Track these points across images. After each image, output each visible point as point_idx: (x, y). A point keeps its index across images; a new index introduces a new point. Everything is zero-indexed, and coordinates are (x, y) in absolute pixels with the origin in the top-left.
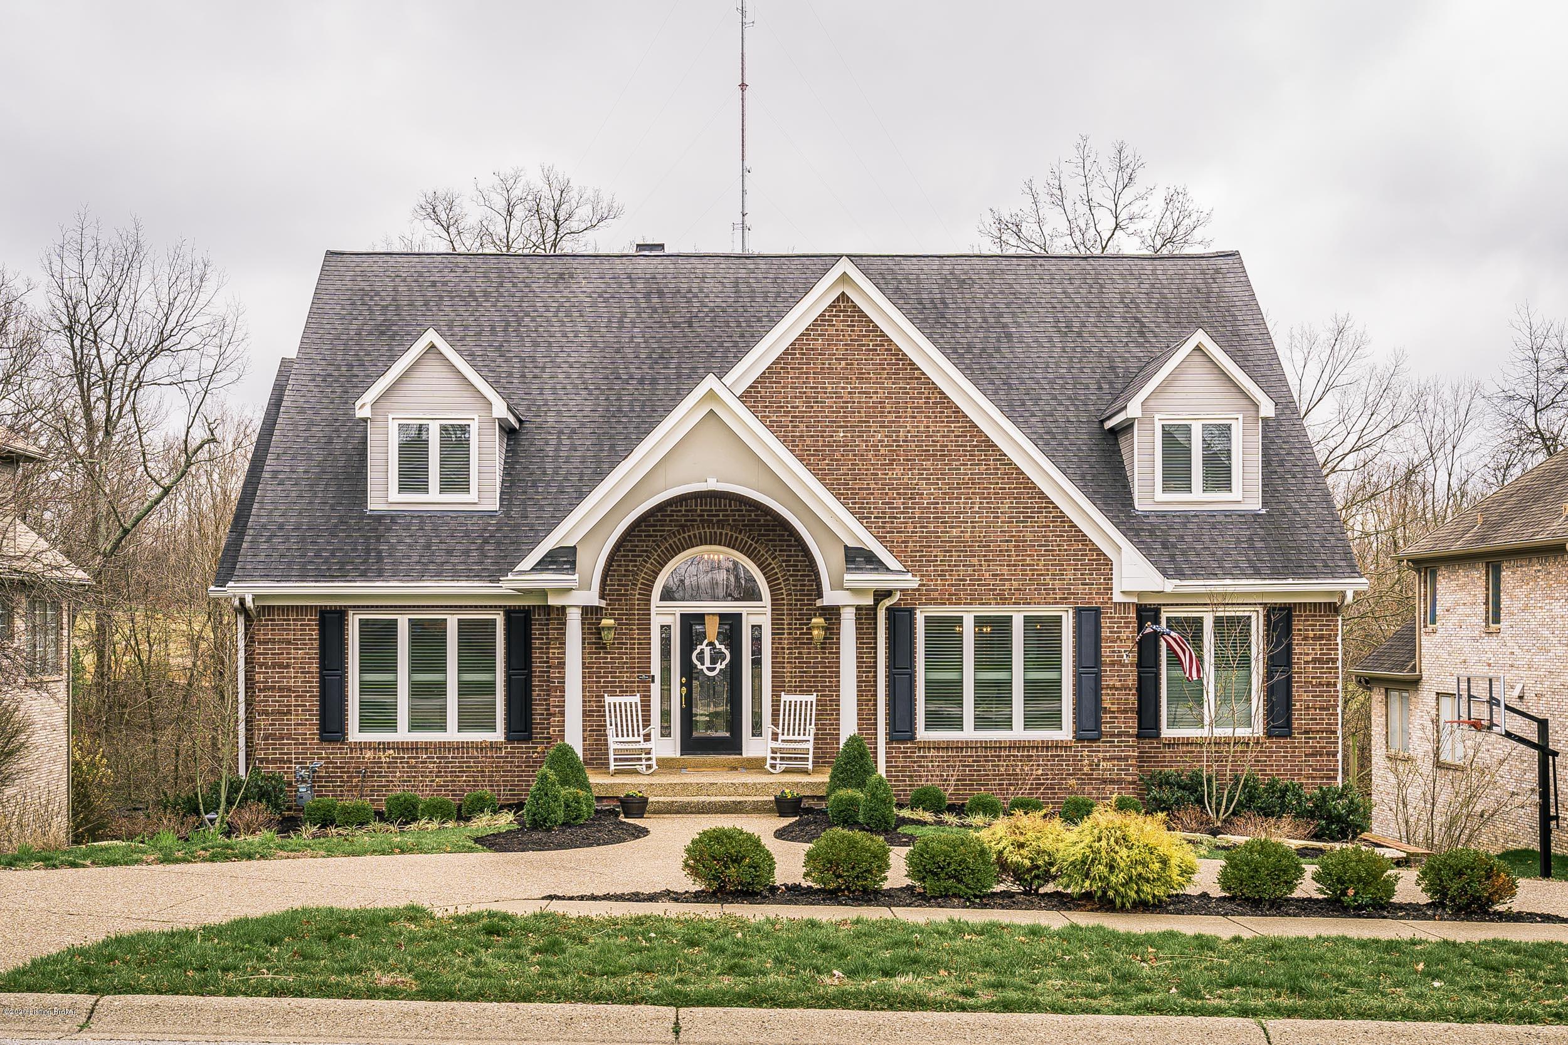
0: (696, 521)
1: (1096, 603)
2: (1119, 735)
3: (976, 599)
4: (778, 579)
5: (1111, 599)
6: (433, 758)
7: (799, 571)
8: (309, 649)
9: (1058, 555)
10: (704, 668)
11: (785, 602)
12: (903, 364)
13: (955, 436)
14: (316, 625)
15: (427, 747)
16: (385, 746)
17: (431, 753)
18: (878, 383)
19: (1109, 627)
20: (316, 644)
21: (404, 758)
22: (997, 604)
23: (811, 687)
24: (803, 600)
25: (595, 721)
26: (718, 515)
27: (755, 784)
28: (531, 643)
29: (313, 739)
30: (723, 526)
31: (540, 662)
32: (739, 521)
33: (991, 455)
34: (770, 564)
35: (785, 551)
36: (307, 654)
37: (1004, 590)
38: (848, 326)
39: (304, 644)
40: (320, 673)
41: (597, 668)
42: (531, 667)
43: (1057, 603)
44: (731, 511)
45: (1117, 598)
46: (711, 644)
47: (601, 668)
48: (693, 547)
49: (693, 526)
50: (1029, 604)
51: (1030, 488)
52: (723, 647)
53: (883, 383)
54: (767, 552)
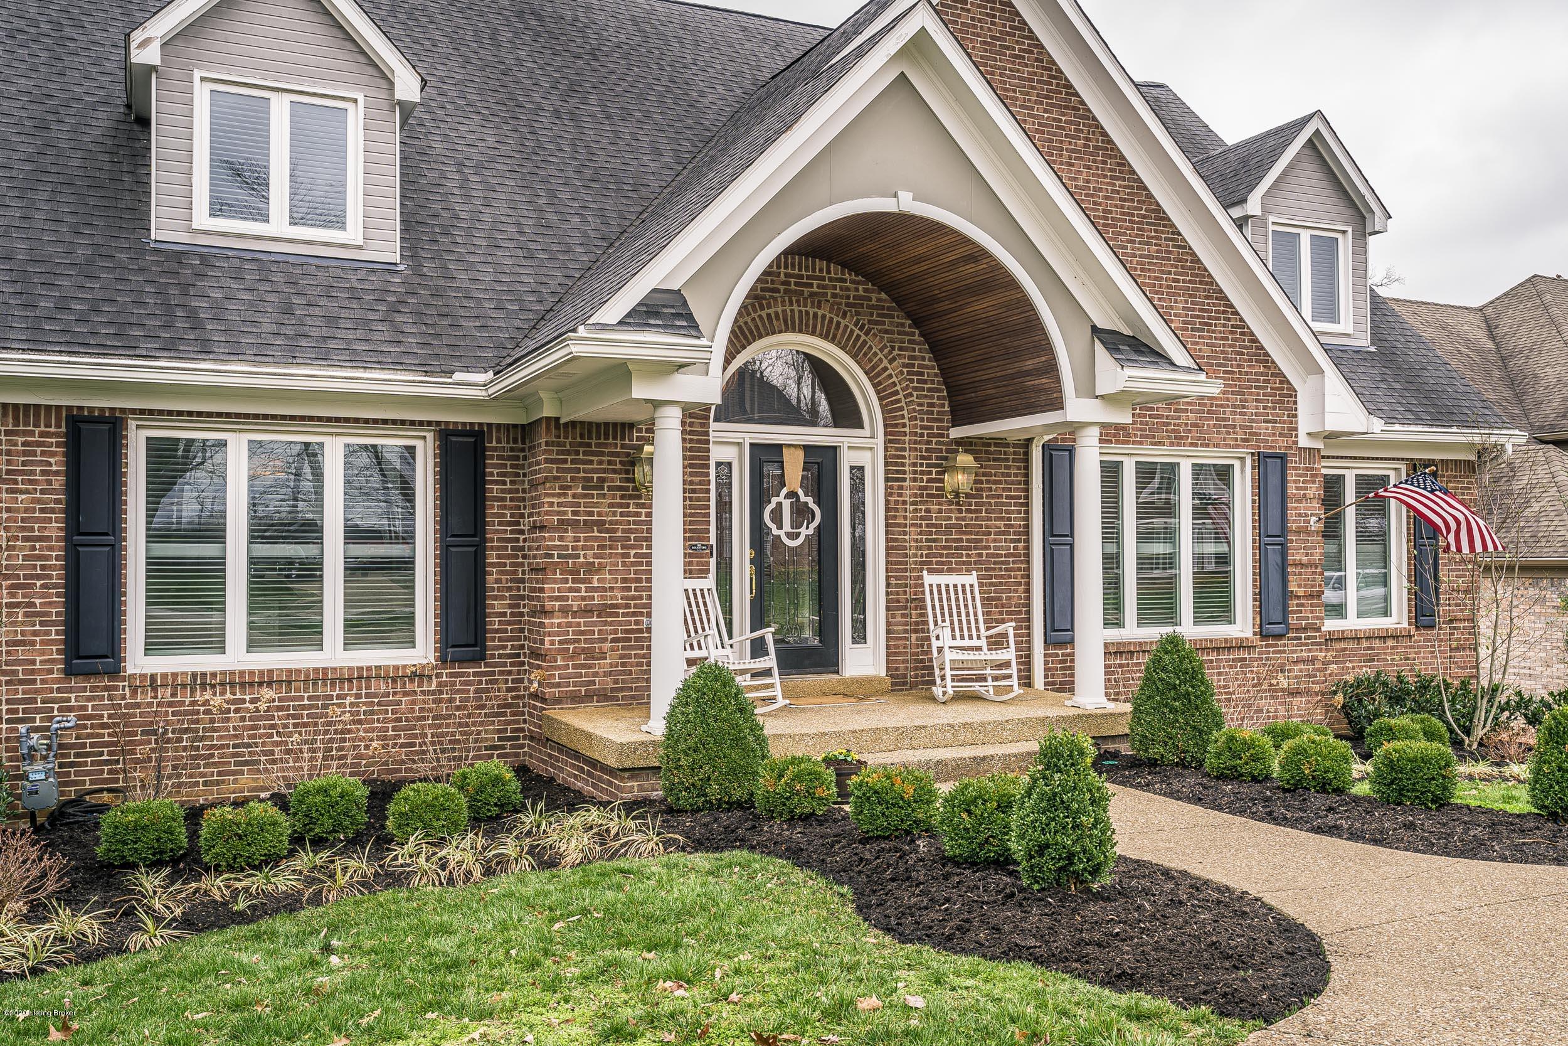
0: (778, 291)
1: (1280, 448)
2: (1305, 629)
3: (1147, 437)
4: (897, 393)
5: (1296, 443)
6: (302, 698)
7: (925, 382)
8: (42, 492)
9: (1239, 380)
10: (782, 533)
11: (907, 430)
12: (1058, 85)
13: (1121, 199)
14: (58, 445)
15: (286, 680)
16: (200, 681)
17: (297, 690)
18: (1026, 108)
19: (1295, 482)
20: (58, 482)
21: (244, 701)
22: (1172, 444)
23: (943, 563)
24: (931, 428)
25: (620, 623)
26: (811, 285)
27: (982, 724)
28: (484, 490)
29: (51, 671)
30: (819, 302)
31: (500, 524)
32: (842, 297)
33: (1162, 232)
34: (886, 369)
35: (906, 349)
36: (38, 501)
37: (1179, 425)
38: (988, 15)
39: (31, 482)
40: (67, 539)
41: (624, 531)
42: (484, 532)
43: (1238, 446)
44: (830, 279)
45: (1304, 442)
46: (792, 495)
47: (630, 531)
48: (774, 333)
49: (775, 299)
50: (1207, 445)
51: (1207, 283)
52: (809, 500)
53: (1032, 109)
54: (881, 350)
